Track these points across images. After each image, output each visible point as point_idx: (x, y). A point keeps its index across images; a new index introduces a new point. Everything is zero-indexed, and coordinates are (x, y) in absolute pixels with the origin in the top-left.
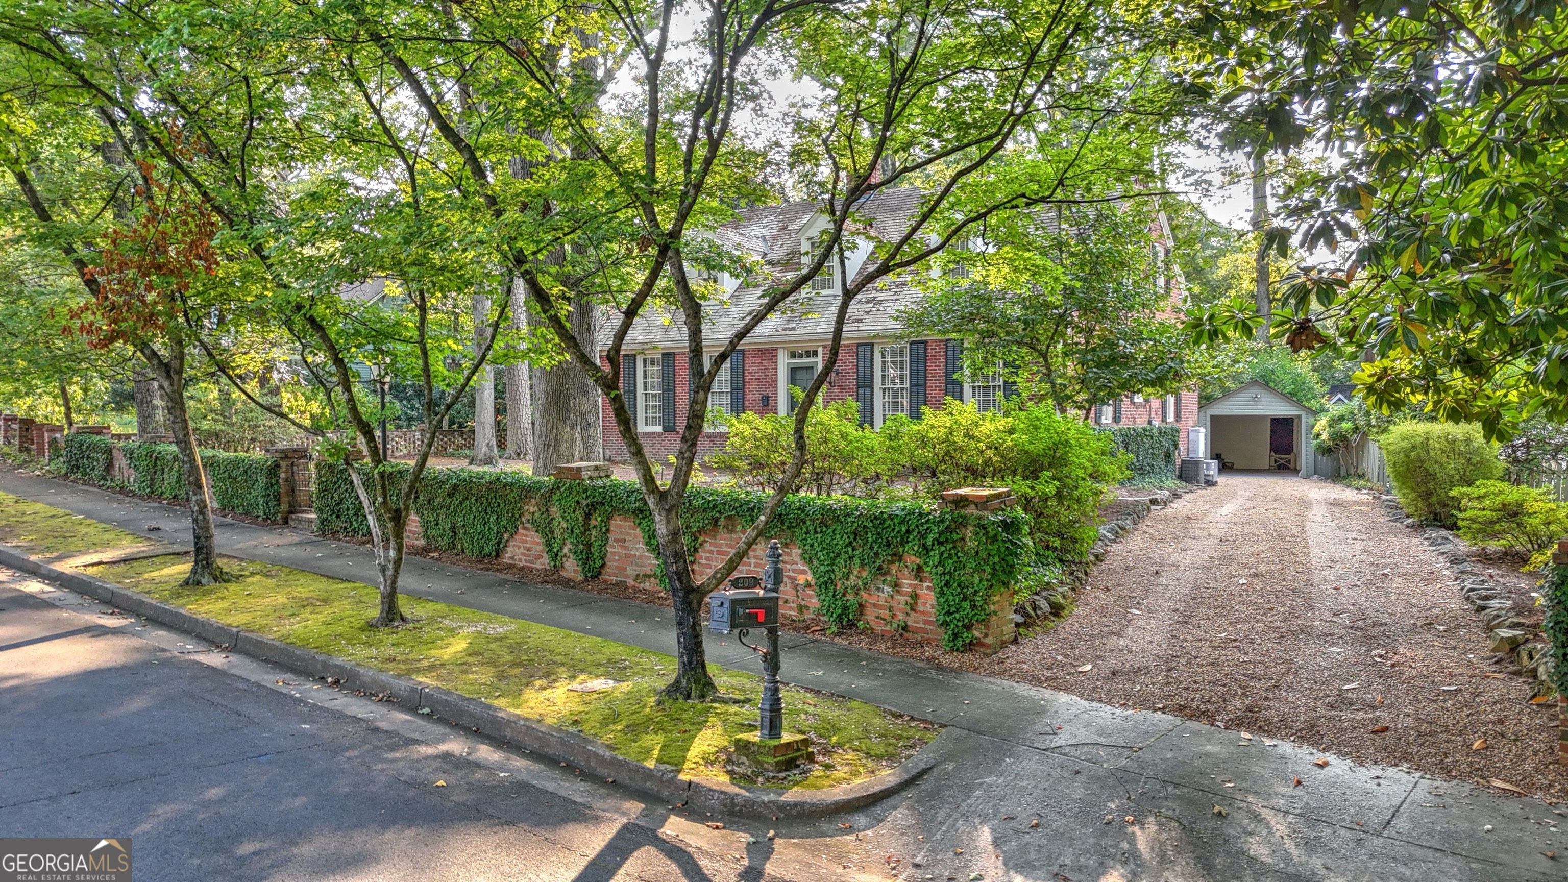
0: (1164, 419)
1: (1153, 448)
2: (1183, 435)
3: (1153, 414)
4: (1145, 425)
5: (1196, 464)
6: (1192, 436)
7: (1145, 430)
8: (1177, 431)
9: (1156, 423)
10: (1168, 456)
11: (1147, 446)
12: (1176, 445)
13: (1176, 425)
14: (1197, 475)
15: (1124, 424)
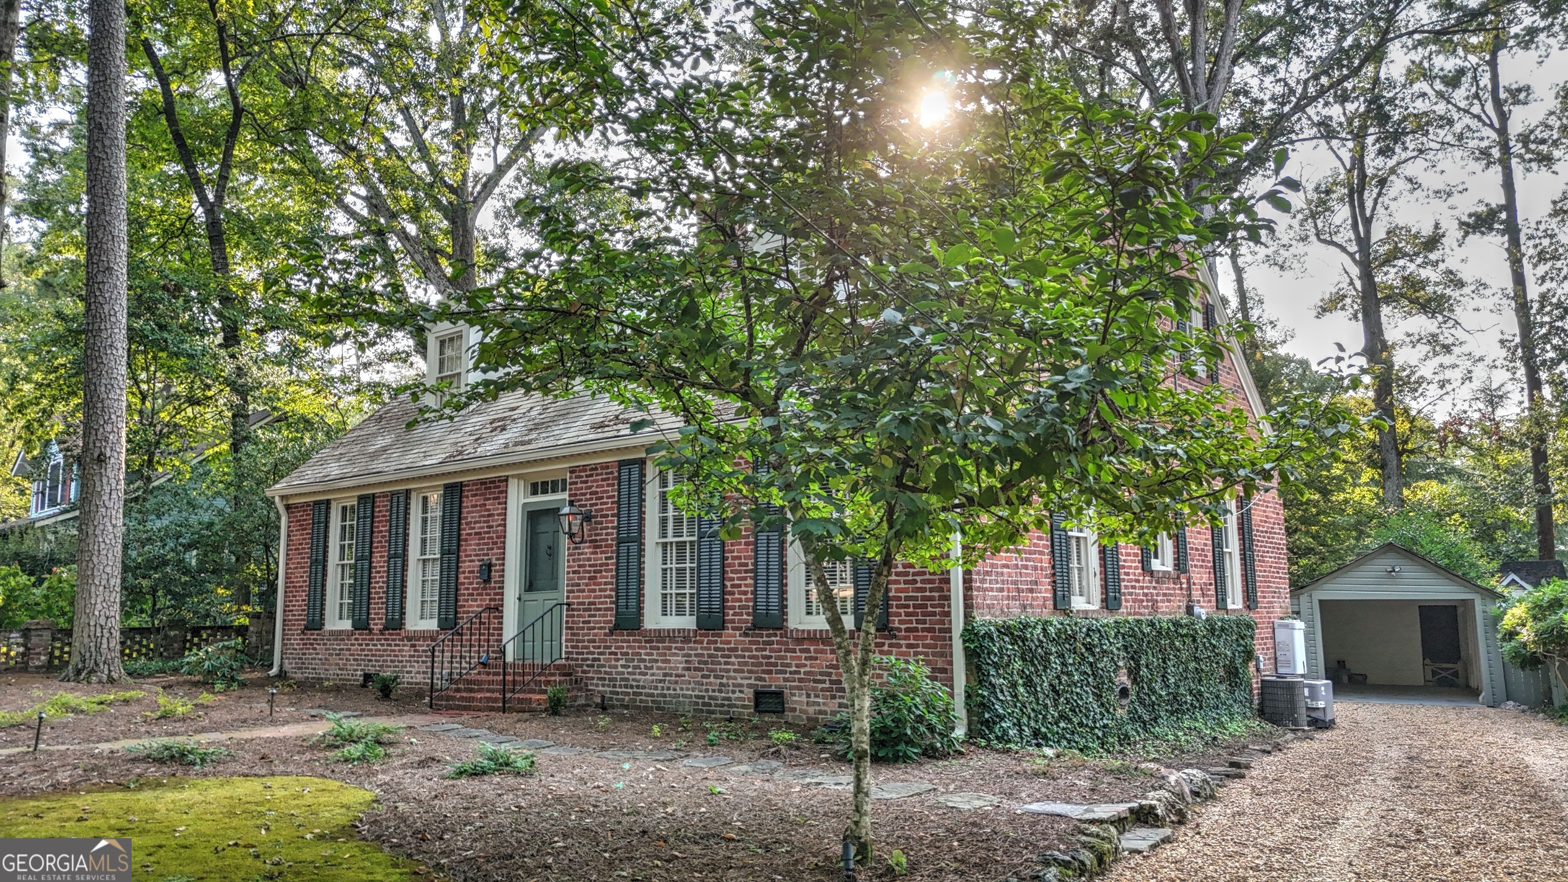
0: (1221, 602)
1: (1197, 659)
2: (1261, 633)
3: (1196, 594)
4: (1181, 615)
5: (1291, 688)
6: (1281, 635)
7: (1177, 624)
8: (1249, 626)
9: (1202, 611)
10: (1233, 676)
11: (1184, 655)
12: (1249, 655)
13: (1248, 616)
14: (1293, 709)
15: (1126, 612)
